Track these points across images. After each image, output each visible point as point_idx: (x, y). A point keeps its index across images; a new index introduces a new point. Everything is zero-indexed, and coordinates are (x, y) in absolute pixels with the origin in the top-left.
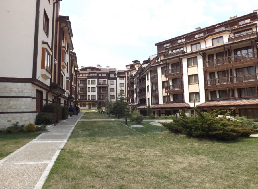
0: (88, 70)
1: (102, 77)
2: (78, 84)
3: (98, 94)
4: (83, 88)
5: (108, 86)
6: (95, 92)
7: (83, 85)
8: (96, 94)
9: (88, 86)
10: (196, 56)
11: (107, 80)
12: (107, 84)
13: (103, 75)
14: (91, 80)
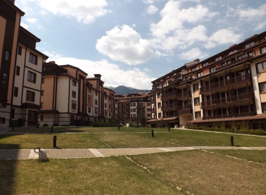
0: (132, 96)
1: (140, 101)
2: (125, 106)
3: (137, 113)
4: (127, 110)
5: (145, 107)
6: (135, 112)
7: (128, 107)
8: (136, 113)
9: (131, 108)
10: (197, 83)
11: (144, 102)
12: (144, 105)
13: (141, 99)
14: (132, 103)
